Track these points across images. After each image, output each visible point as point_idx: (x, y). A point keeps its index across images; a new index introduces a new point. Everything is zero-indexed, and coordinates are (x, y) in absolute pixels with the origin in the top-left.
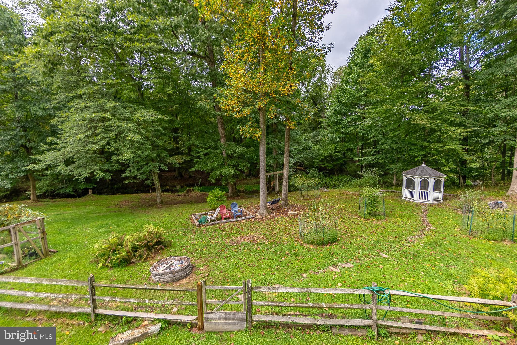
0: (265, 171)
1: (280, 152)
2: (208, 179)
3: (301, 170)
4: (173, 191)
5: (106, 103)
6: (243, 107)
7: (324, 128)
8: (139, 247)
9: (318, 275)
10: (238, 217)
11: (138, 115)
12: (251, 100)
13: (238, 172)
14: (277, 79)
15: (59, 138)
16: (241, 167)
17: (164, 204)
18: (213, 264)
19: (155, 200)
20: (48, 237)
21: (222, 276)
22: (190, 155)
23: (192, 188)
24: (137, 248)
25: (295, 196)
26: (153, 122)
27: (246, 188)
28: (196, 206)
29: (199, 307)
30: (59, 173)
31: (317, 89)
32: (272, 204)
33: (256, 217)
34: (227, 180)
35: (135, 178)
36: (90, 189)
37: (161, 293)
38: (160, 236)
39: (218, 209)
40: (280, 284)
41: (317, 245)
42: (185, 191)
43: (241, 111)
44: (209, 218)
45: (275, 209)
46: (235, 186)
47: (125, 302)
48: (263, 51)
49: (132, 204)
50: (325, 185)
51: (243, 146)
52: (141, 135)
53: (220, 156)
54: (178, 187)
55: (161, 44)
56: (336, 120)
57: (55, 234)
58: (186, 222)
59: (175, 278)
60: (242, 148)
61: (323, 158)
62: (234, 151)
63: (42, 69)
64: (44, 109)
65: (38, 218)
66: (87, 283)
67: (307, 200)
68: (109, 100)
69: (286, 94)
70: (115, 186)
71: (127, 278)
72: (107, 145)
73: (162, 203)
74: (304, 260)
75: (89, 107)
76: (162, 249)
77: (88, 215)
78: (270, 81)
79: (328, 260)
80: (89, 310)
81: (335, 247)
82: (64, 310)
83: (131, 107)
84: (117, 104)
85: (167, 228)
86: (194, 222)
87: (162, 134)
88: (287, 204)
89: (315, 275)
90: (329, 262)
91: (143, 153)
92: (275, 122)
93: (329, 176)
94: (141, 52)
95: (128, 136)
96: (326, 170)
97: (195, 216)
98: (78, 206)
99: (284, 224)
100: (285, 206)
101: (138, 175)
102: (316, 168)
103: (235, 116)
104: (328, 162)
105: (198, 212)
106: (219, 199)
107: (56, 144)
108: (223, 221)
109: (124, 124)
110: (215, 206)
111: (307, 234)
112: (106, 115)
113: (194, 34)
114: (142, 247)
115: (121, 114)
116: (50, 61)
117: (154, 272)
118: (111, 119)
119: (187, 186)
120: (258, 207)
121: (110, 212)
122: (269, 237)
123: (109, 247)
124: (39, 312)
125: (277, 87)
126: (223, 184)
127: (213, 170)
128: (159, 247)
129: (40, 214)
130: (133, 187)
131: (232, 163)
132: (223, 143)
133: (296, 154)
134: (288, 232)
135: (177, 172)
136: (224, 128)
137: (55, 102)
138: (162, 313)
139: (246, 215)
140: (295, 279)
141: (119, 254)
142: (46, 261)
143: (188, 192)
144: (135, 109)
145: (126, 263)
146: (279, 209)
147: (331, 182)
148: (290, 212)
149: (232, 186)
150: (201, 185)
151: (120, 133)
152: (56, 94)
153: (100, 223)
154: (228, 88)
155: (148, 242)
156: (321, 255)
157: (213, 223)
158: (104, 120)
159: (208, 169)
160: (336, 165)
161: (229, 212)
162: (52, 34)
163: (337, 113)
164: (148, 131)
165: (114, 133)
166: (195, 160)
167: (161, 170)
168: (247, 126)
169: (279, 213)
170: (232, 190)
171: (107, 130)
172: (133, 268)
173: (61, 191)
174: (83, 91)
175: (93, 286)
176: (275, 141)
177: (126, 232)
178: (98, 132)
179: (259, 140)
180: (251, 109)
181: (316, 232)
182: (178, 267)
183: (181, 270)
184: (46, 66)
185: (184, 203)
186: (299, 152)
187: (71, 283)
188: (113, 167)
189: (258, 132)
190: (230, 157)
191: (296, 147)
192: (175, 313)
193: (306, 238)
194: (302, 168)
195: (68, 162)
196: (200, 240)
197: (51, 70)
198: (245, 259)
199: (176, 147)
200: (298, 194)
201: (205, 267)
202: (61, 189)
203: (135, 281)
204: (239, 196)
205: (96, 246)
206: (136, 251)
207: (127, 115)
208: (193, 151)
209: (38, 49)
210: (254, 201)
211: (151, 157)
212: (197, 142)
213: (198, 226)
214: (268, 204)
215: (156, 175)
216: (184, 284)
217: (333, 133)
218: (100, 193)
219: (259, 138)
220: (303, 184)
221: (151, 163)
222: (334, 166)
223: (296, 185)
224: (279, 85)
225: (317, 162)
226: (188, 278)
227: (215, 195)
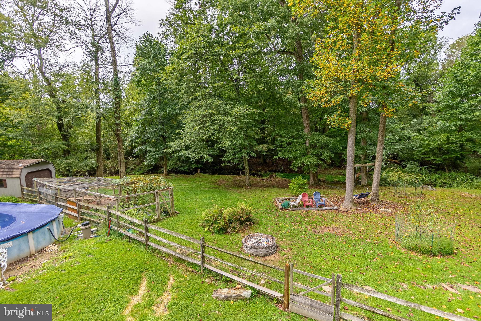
0: (353, 162)
1: (370, 143)
2: (291, 167)
3: (394, 162)
4: (258, 176)
5: (214, 102)
6: (332, 97)
7: (431, 114)
8: (233, 220)
9: (424, 289)
10: (320, 206)
11: (236, 110)
12: (341, 89)
13: (321, 162)
14: (375, 63)
15: (183, 130)
16: (324, 157)
17: (251, 186)
18: (296, 248)
19: (244, 182)
20: (175, 202)
21: (305, 262)
22: (274, 144)
23: (274, 174)
24: (232, 221)
25: (387, 191)
26: (247, 115)
27: (327, 178)
28: (279, 190)
29: (286, 286)
30: (181, 156)
31: (423, 69)
32: (359, 198)
33: (340, 209)
34: (309, 169)
35: (229, 162)
36: (199, 168)
37: (251, 264)
38: (250, 213)
39: (301, 196)
40: (372, 287)
41: (422, 253)
42: (269, 176)
43: (329, 100)
44: (291, 203)
45: (362, 204)
46: (317, 175)
47: (223, 264)
48: (359, 35)
49: (226, 183)
50: (429, 182)
51: (327, 136)
52: (237, 127)
53: (303, 146)
54: (263, 172)
55: (256, 47)
56: (451, 104)
57: (178, 200)
58: (270, 204)
59: (263, 254)
60: (326, 138)
61: (429, 150)
62: (318, 141)
63: (175, 81)
64: (174, 109)
65: (170, 187)
66: (200, 242)
67: (404, 197)
68: (215, 99)
69: (386, 78)
70: (215, 168)
71: (224, 244)
72: (212, 135)
73: (250, 185)
74: (403, 267)
75: (202, 106)
76: (251, 225)
77: (197, 189)
78: (366, 66)
79: (438, 274)
80: (200, 263)
81: (449, 261)
82: (184, 258)
83: (230, 104)
84: (221, 102)
85: (255, 208)
86: (277, 206)
87: (253, 125)
88: (377, 199)
89: (420, 289)
90: (442, 278)
91: (237, 141)
92: (367, 110)
93: (435, 172)
94: (240, 57)
95: (227, 128)
96: (431, 164)
97: (278, 200)
98: (191, 181)
99: (374, 221)
100: (375, 201)
101: (231, 160)
102: (416, 161)
103: (323, 106)
104: (435, 154)
105: (281, 196)
106: (301, 186)
107: (180, 134)
108: (305, 208)
109: (225, 119)
110: (297, 193)
111: (406, 237)
112: (213, 111)
113: (285, 32)
114: (236, 220)
115: (224, 110)
116: (180, 74)
117: (246, 244)
118: (216, 114)
119: (270, 171)
120: (342, 199)
121: (211, 188)
122: (355, 232)
123: (212, 217)
124: (170, 255)
125: (374, 72)
126: (305, 172)
127: (295, 158)
128: (249, 223)
129: (171, 185)
130: (227, 169)
131: (315, 152)
132: (307, 133)
133: (389, 145)
134: (379, 231)
135: (262, 158)
136: (308, 118)
137: (181, 104)
138: (252, 282)
139: (329, 206)
140: (392, 286)
141: (220, 223)
142: (172, 218)
143: (271, 177)
144: (234, 105)
145: (224, 232)
146: (367, 203)
147: (438, 179)
148: (381, 209)
149: (314, 175)
150: (282, 172)
151: (222, 125)
152: (182, 98)
153: (205, 195)
154: (316, 79)
155: (241, 217)
156: (429, 266)
157: (296, 208)
158: (211, 115)
159: (291, 158)
160: (447, 159)
161: (311, 200)
162: (182, 54)
163: (452, 95)
164: (242, 123)
165: (218, 125)
166: (278, 149)
167: (250, 156)
168: (335, 116)
169: (367, 208)
170: (314, 179)
171: (214, 123)
172: (229, 237)
173: (181, 169)
174: (199, 93)
175: (204, 246)
176: (365, 131)
177: (224, 206)
178: (207, 125)
179: (348, 130)
180: (341, 98)
181: (419, 237)
182: (264, 244)
183: (267, 247)
184: (177, 78)
185: (267, 186)
186: (394, 143)
187: (189, 239)
188: (214, 153)
189: (347, 121)
190: (313, 147)
191: (389, 137)
192: (262, 285)
193: (404, 242)
194: (396, 161)
195: (187, 148)
196: (284, 223)
197: (180, 81)
198: (329, 250)
199: (262, 137)
200: (391, 190)
201: (288, 249)
202: (181, 167)
203: (230, 248)
204: (320, 185)
205: (204, 214)
206: (231, 223)
207: (228, 110)
208: (277, 140)
209: (173, 67)
210: (337, 192)
211: (244, 145)
212: (282, 133)
213: (281, 209)
214: (354, 197)
215: (247, 160)
216: (269, 260)
217: (445, 120)
218: (205, 173)
219: (348, 127)
220: (399, 179)
221: (243, 151)
222: (444, 160)
223: (390, 179)
224: (376, 69)
225: (418, 155)
226: (273, 256)
227: (298, 182)
